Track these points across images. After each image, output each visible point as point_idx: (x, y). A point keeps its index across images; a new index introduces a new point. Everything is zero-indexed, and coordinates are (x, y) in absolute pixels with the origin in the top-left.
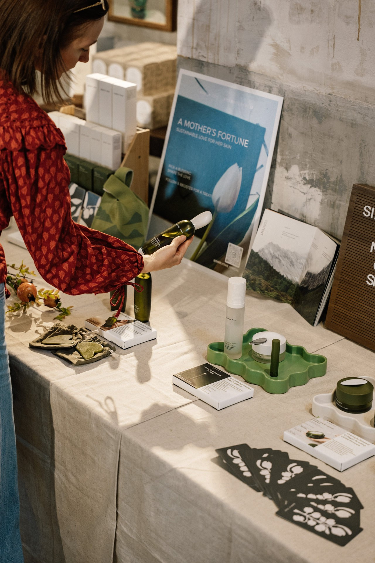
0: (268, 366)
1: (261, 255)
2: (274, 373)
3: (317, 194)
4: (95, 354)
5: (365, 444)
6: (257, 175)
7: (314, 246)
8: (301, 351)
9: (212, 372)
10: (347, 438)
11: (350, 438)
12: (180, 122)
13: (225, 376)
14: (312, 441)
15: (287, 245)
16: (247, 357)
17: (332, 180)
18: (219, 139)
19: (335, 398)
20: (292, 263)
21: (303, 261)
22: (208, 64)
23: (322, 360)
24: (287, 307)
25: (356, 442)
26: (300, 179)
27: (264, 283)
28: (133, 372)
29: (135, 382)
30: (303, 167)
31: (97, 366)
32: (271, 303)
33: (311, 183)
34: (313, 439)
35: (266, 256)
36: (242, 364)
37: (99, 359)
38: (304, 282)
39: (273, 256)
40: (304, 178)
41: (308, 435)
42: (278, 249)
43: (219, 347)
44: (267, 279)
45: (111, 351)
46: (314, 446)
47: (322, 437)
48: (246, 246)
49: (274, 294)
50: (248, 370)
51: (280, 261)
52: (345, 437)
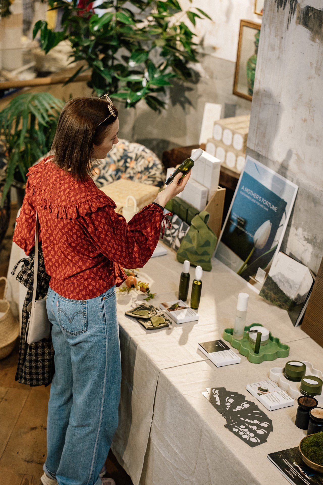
0: (254, 346)
1: (273, 279)
2: (257, 351)
3: (310, 247)
4: (160, 324)
5: (288, 399)
6: (279, 230)
7: (304, 279)
8: (277, 341)
9: (221, 345)
10: (280, 394)
11: (282, 394)
12: (243, 188)
13: (228, 348)
14: (259, 392)
15: (289, 275)
16: (246, 340)
17: (318, 241)
18: (262, 203)
19: (284, 371)
20: (291, 287)
21: (298, 286)
22: (262, 156)
23: (287, 348)
24: (285, 312)
25: (284, 397)
26: (302, 237)
27: (273, 296)
28: (178, 338)
29: (177, 344)
30: (304, 230)
31: (159, 331)
32: (276, 308)
33: (307, 240)
34: (261, 391)
35: (276, 280)
36: (239, 343)
37: (161, 328)
38: (296, 299)
39: (280, 281)
40: (304, 237)
41: (259, 389)
42: (283, 276)
43: (230, 332)
44: (275, 293)
45: (169, 324)
46: (259, 395)
47: (267, 391)
48: (267, 271)
49: (279, 303)
50: (242, 348)
51: (284, 284)
52: (279, 393)
